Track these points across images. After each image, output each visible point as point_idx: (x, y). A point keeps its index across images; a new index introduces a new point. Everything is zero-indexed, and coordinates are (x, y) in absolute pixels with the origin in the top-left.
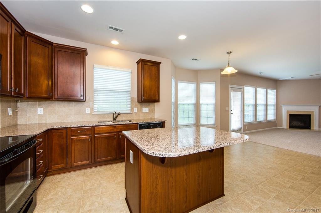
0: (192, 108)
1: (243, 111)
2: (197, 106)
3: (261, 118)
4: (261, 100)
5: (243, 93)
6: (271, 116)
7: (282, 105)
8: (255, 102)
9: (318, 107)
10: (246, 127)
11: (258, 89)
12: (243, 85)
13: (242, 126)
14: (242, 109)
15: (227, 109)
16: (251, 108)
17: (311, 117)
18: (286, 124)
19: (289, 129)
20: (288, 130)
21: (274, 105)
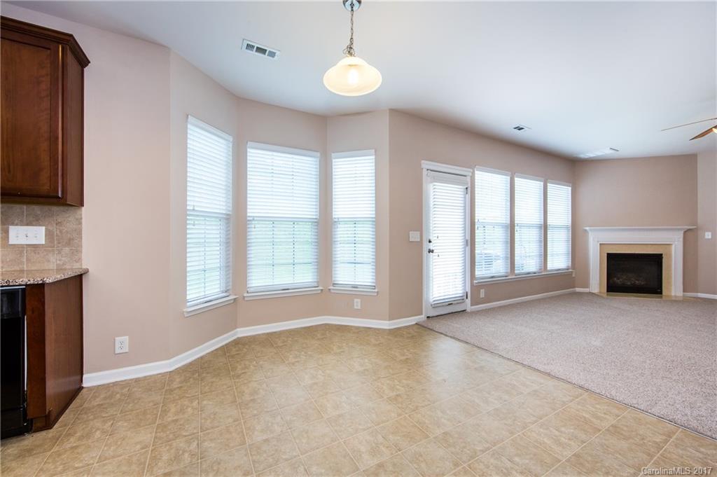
0: (307, 234)
1: (471, 243)
2: (325, 227)
3: (528, 263)
4: (528, 212)
5: (470, 191)
6: (559, 260)
7: (587, 228)
8: (509, 217)
9: (681, 235)
10: (482, 291)
11: (519, 181)
12: (472, 166)
13: (468, 289)
14: (468, 237)
15: (414, 237)
16: (500, 235)
17: (664, 260)
18: (598, 282)
19: (605, 295)
20: (602, 297)
21: (567, 227)
